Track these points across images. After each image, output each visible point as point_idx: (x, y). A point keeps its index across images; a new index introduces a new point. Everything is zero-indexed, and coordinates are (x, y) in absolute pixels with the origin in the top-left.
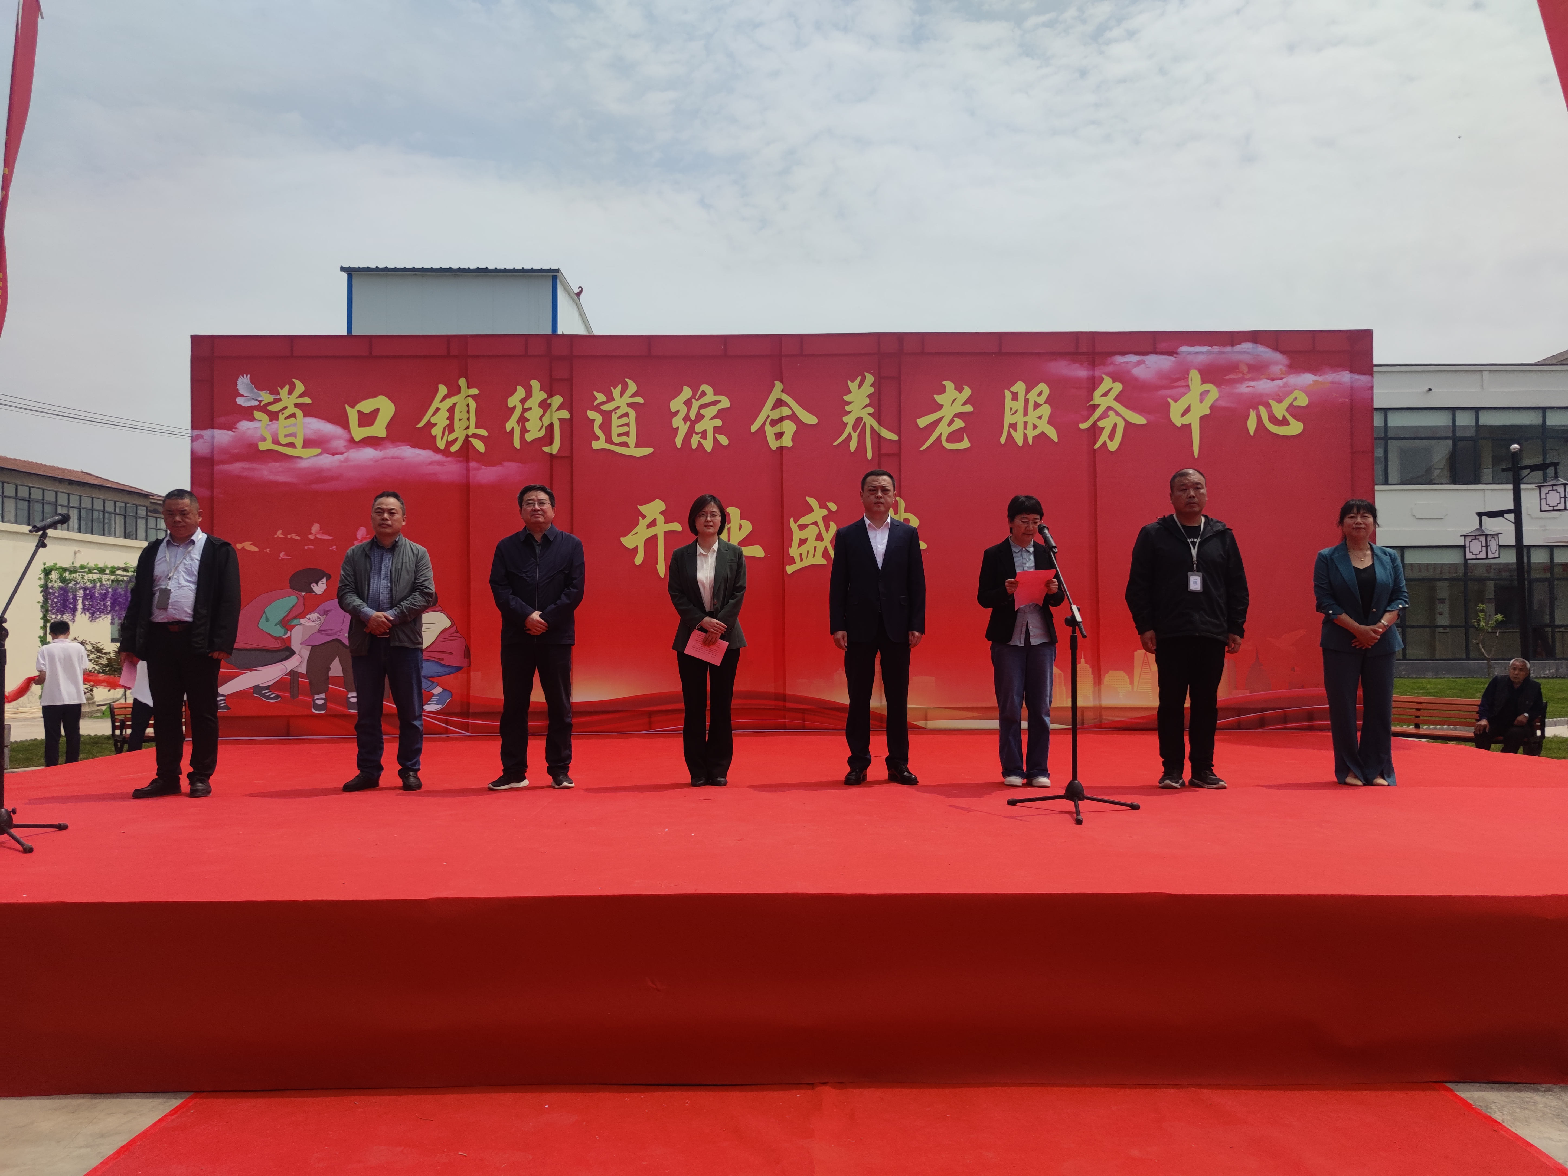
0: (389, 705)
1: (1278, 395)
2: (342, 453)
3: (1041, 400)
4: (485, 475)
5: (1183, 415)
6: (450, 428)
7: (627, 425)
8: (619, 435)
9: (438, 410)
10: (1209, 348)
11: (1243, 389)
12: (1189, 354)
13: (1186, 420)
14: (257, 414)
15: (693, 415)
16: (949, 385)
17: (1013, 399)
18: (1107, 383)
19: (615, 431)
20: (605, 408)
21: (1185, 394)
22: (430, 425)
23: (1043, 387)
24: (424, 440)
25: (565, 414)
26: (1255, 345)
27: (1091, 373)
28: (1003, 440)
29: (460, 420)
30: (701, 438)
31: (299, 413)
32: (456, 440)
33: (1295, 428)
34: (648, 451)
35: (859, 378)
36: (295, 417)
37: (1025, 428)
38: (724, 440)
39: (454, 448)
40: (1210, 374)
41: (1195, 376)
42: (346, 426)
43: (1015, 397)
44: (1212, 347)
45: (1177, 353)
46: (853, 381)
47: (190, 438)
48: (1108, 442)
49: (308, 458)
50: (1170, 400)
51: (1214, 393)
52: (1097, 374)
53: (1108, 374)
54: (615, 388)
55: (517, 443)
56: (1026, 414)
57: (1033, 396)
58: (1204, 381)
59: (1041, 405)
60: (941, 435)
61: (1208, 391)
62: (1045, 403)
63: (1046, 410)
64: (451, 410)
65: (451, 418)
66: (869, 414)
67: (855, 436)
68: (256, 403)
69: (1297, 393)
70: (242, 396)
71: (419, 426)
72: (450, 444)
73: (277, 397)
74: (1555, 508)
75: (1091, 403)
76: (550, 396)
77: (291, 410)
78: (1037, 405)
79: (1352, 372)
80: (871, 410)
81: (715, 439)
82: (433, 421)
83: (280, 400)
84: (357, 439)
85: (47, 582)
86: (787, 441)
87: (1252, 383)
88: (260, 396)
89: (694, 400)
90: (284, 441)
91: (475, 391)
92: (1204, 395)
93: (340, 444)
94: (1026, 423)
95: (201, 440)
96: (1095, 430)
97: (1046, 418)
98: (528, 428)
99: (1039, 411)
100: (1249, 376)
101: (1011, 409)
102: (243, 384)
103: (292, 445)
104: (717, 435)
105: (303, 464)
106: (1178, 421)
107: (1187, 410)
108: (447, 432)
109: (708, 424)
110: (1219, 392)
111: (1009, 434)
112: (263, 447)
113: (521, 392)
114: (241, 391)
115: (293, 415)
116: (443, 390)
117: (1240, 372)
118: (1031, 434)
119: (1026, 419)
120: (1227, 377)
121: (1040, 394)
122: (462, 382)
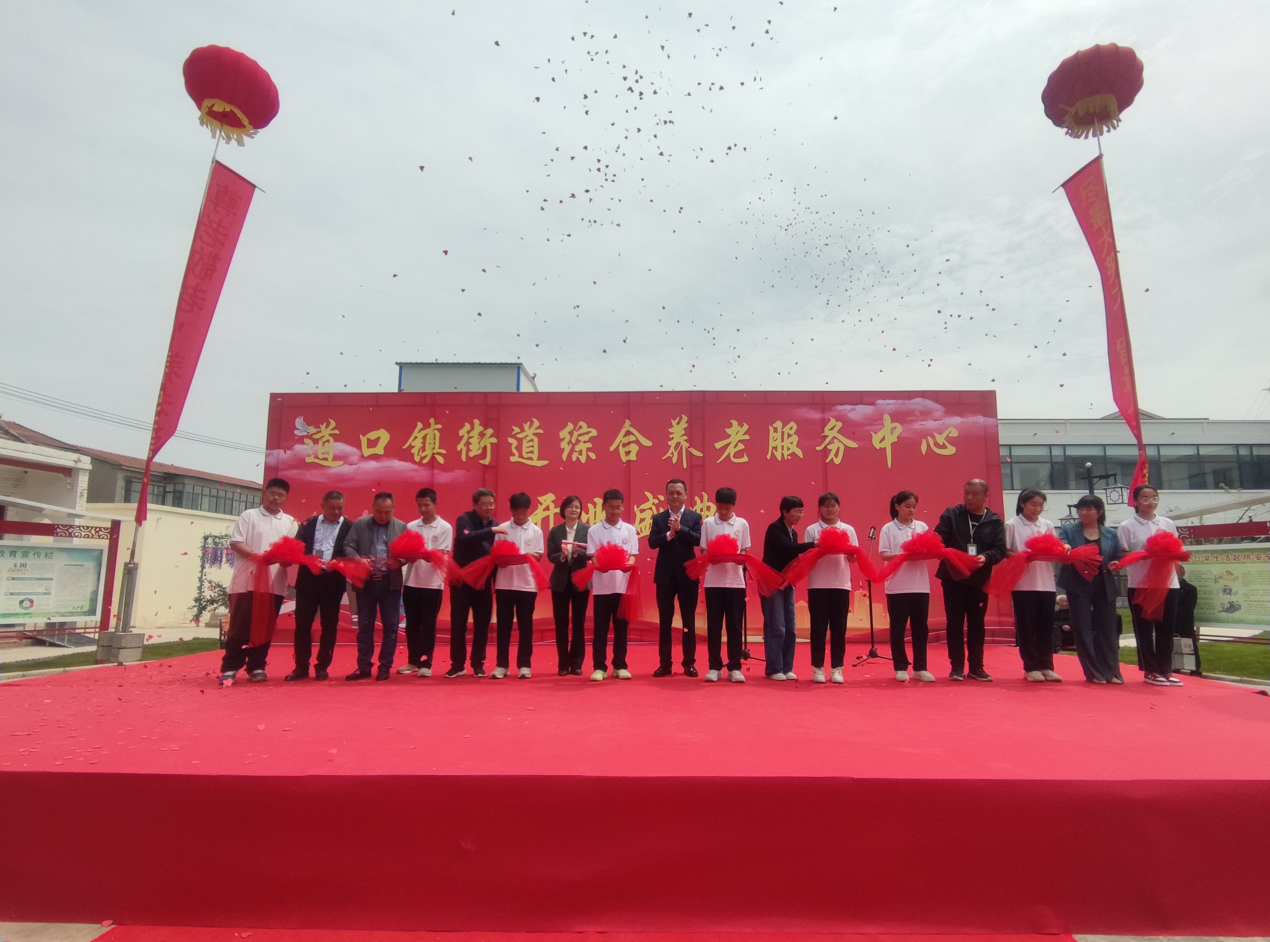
0: (378, 623)
1: (939, 430)
2: (356, 464)
3: (792, 432)
4: (443, 478)
5: (881, 442)
6: (423, 449)
7: (533, 446)
8: (527, 453)
9: (416, 437)
10: (896, 401)
11: (917, 426)
12: (883, 404)
13: (882, 445)
14: (306, 440)
15: (574, 441)
16: (735, 423)
17: (774, 432)
18: (833, 422)
19: (525, 450)
20: (519, 436)
21: (881, 429)
22: (411, 447)
23: (793, 424)
24: (407, 456)
25: (494, 440)
26: (923, 399)
27: (822, 416)
28: (769, 457)
29: (429, 444)
30: (579, 454)
31: (331, 439)
32: (426, 456)
33: (951, 450)
34: (545, 463)
35: (678, 418)
36: (329, 442)
37: (783, 449)
38: (593, 456)
39: (425, 461)
40: (897, 417)
41: (887, 418)
42: (359, 447)
43: (776, 430)
44: (897, 400)
45: (875, 404)
46: (674, 420)
47: (265, 455)
48: (834, 458)
49: (335, 467)
50: (872, 433)
51: (899, 429)
52: (826, 416)
53: (832, 417)
54: (525, 424)
55: (464, 458)
56: (783, 441)
57: (787, 430)
58: (893, 421)
59: (791, 435)
60: (729, 454)
61: (895, 427)
62: (794, 434)
63: (795, 439)
64: (424, 438)
65: (424, 443)
66: (685, 440)
67: (676, 454)
68: (306, 434)
69: (950, 429)
70: (298, 429)
71: (404, 448)
72: (422, 458)
73: (319, 430)
74: (1116, 502)
75: (823, 434)
76: (486, 428)
77: (327, 437)
78: (789, 436)
79: (984, 416)
80: (686, 438)
81: (587, 455)
82: (413, 445)
83: (320, 432)
84: (366, 455)
85: (205, 544)
86: (633, 457)
87: (923, 423)
88: (309, 429)
89: (574, 431)
90: (321, 456)
91: (439, 426)
92: (893, 429)
93: (355, 458)
94: (783, 447)
95: (271, 456)
96: (826, 452)
97: (795, 443)
98: (471, 449)
99: (791, 439)
100: (920, 418)
101: (773, 438)
102: (299, 422)
103: (326, 459)
104: (589, 453)
105: (332, 471)
106: (877, 445)
107: (883, 439)
108: (421, 452)
109: (582, 447)
110: (903, 428)
111: (772, 453)
112: (308, 460)
113: (467, 427)
114: (297, 427)
115: (328, 441)
116: (420, 425)
117: (915, 416)
118: (786, 453)
119: (783, 444)
120: (907, 419)
121: (791, 428)
122: (432, 421)
